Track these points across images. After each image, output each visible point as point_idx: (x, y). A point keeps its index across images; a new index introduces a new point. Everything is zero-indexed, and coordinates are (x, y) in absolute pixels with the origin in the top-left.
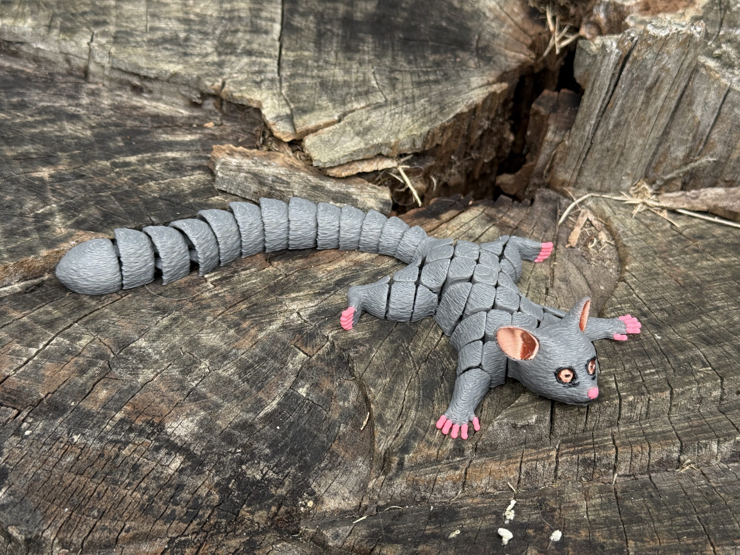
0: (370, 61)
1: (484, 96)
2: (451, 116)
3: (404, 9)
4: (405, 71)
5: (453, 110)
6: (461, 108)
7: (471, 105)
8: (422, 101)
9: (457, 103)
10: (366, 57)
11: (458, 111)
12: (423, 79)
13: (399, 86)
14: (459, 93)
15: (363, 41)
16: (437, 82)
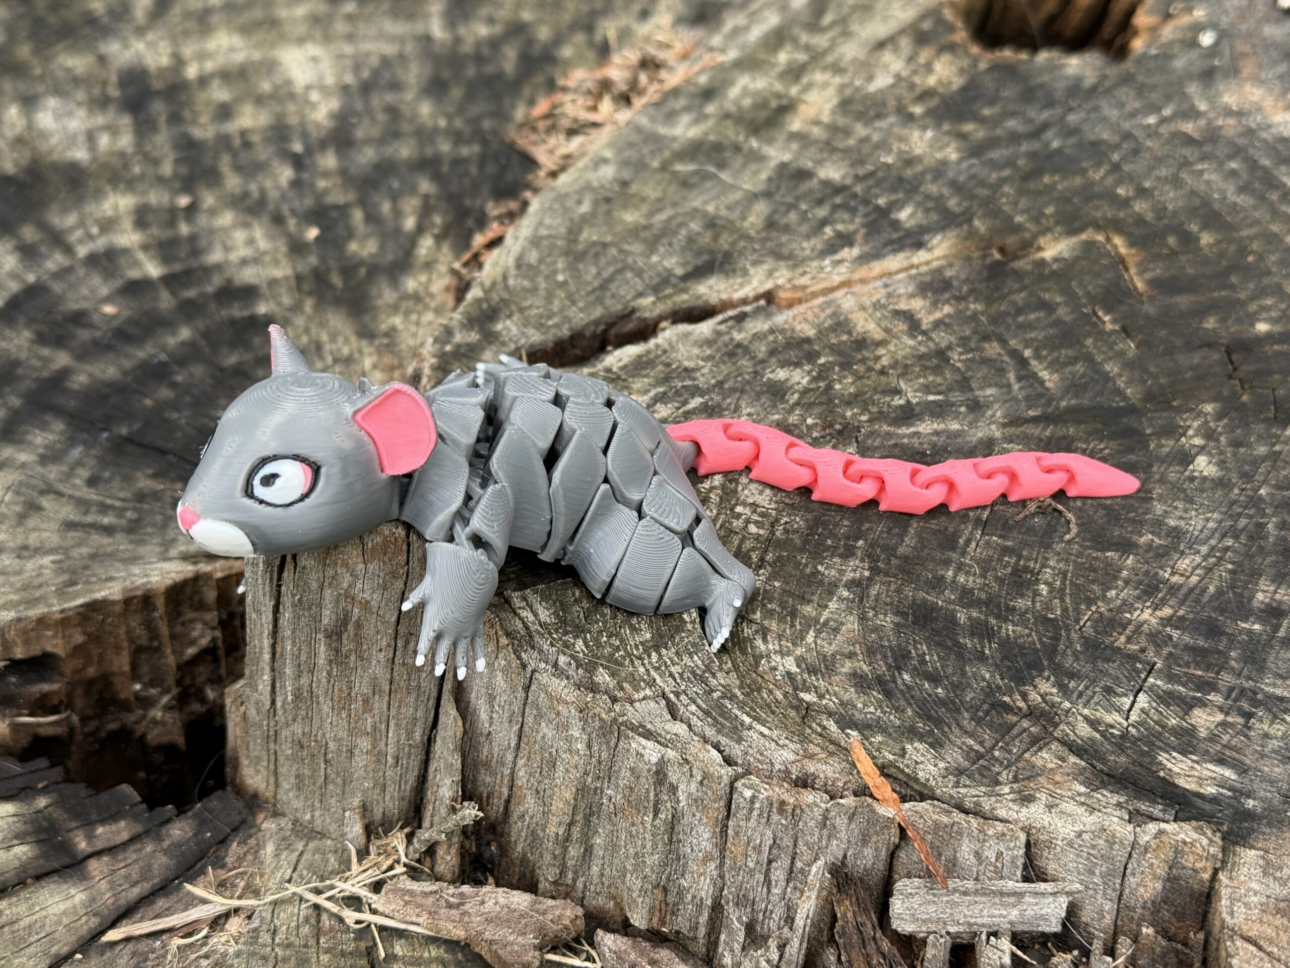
0: (23, 465)
1: (178, 578)
2: (80, 601)
3: (174, 385)
4: (70, 496)
5: (91, 591)
6: (112, 591)
7: (137, 588)
8: (47, 560)
9: (111, 579)
10: (23, 457)
11: (99, 595)
12: (89, 519)
13: (32, 522)
14: (134, 559)
15: (44, 426)
16: (109, 530)
